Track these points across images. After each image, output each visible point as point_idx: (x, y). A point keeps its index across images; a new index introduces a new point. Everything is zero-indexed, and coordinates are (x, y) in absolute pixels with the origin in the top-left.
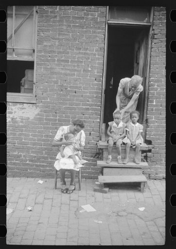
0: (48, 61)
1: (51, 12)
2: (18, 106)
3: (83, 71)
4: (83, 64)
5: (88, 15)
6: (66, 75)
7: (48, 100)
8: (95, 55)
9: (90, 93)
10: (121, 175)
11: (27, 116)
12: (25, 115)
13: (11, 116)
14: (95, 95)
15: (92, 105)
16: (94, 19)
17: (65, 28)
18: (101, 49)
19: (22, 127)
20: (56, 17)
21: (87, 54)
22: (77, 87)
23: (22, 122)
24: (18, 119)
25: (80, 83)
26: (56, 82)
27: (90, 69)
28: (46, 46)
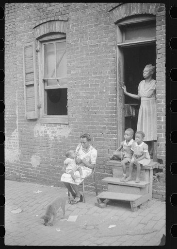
0: (74, 87)
1: (75, 45)
2: (58, 126)
3: (100, 93)
4: (99, 87)
5: (100, 42)
6: (87, 97)
7: (77, 121)
8: (107, 77)
9: (106, 112)
10: (122, 192)
11: (63, 135)
12: (63, 134)
13: (54, 135)
14: (110, 115)
15: (108, 124)
16: (105, 45)
17: (84, 56)
18: (112, 71)
19: (61, 144)
20: (78, 48)
21: (102, 77)
22: (95, 108)
23: (61, 140)
24: (58, 138)
25: (98, 104)
26: (81, 105)
27: (105, 91)
28: (72, 74)
